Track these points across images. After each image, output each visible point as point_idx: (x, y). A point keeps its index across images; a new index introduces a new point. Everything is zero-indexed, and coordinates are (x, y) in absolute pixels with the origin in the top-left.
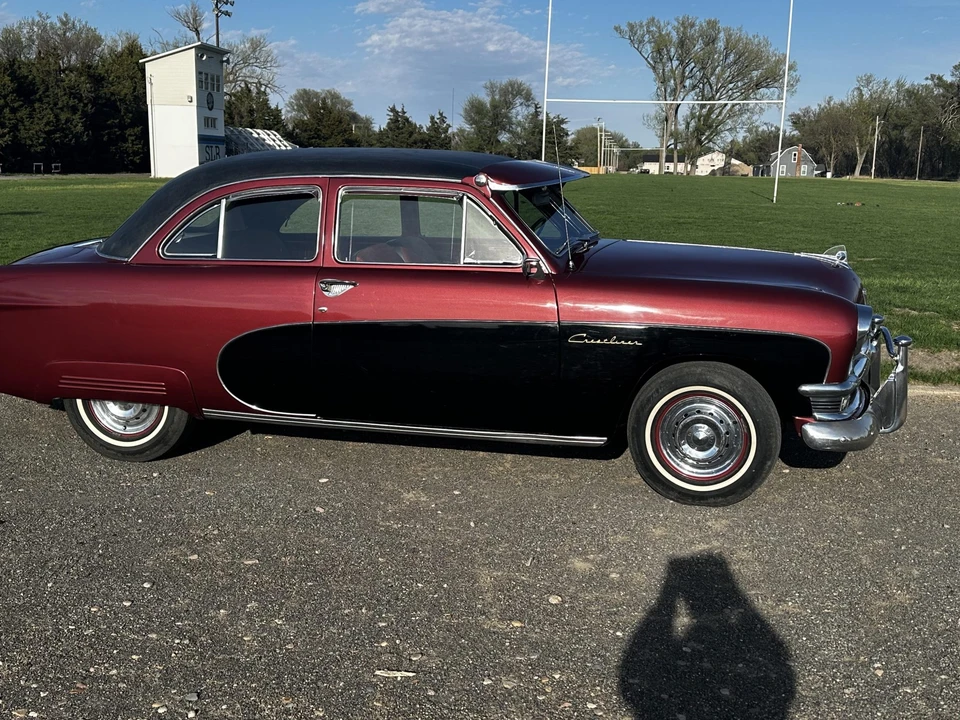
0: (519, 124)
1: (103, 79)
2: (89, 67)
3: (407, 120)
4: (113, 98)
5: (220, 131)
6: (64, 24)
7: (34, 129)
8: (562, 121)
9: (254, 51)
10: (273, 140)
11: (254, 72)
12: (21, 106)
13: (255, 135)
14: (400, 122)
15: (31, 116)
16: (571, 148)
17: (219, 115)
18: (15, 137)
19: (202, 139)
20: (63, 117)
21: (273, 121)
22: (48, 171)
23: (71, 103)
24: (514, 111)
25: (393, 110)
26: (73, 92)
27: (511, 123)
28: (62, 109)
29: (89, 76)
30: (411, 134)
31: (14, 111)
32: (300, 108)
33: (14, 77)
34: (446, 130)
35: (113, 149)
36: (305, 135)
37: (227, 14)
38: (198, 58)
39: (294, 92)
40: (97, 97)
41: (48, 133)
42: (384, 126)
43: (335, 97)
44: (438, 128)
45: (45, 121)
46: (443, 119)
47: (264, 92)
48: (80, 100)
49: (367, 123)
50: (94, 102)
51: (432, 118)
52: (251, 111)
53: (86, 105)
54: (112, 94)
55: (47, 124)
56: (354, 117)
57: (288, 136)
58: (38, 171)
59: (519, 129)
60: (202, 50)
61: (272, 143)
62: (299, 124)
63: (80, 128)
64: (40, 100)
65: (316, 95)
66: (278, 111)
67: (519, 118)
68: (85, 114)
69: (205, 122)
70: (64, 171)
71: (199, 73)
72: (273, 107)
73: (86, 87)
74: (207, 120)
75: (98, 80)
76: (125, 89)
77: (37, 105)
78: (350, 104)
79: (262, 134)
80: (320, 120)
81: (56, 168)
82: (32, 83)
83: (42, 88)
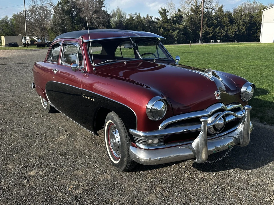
1: (254, 17)
2: (250, 14)
4: (255, 22)
7: (232, 31)
12: (230, 25)
15: (232, 28)
18: (227, 33)
20: (240, 28)
22: (234, 41)
23: (243, 24)
26: (244, 21)
28: (241, 25)
29: (250, 16)
31: (228, 27)
33: (229, 18)
35: (253, 35)
41: (235, 32)
45: (235, 29)
48: (246, 23)
50: (250, 23)
53: (247, 24)
54: (255, 21)
55: (236, 29)
58: (231, 42)
63: (244, 30)
64: (235, 24)
68: (246, 26)
70: (238, 42)
73: (248, 19)
77: (234, 25)
81: (236, 41)
82: (234, 19)
83: (236, 20)
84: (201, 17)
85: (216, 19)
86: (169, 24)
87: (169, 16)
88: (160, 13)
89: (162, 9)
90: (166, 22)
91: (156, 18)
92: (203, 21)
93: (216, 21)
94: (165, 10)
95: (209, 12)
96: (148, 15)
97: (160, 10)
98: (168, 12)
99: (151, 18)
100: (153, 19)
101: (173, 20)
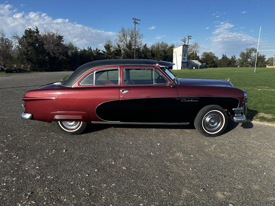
0: (253, 57)
1: (166, 52)
2: (164, 50)
3: (226, 57)
4: (168, 56)
5: (186, 61)
6: (162, 43)
8: (264, 56)
9: (195, 45)
10: (196, 62)
11: (195, 49)
13: (193, 61)
14: (224, 58)
16: (266, 62)
17: (186, 58)
19: (182, 62)
21: (197, 58)
23: (160, 57)
24: (252, 54)
25: (223, 55)
26: (161, 55)
27: (251, 57)
30: (227, 60)
32: (204, 56)
33: (151, 53)
34: (235, 59)
36: (204, 61)
37: (190, 38)
38: (183, 47)
39: (203, 53)
40: (165, 56)
42: (221, 58)
43: (211, 53)
44: (233, 58)
46: (234, 56)
47: (196, 53)
49: (217, 58)
51: (232, 56)
52: (193, 57)
56: (215, 57)
57: (200, 61)
59: (253, 58)
60: (184, 45)
61: (196, 63)
62: (203, 59)
64: (155, 57)
65: (207, 53)
66: (199, 56)
67: (253, 56)
69: (183, 59)
71: (183, 50)
72: (198, 56)
73: (163, 54)
74: (184, 59)
75: (165, 53)
76: (170, 54)
77: (155, 58)
78: (214, 54)
79: (194, 61)
80: (207, 58)
82: (154, 54)
83: (156, 55)
84: (134, 51)
85: (143, 53)
86: (113, 56)
87: (112, 49)
88: (105, 47)
89: (106, 44)
90: (110, 54)
91: (102, 51)
92: (136, 54)
93: (144, 55)
94: (109, 45)
95: (138, 48)
96: (97, 49)
97: (105, 45)
98: (111, 47)
99: (99, 50)
100: (100, 52)
101: (115, 53)
